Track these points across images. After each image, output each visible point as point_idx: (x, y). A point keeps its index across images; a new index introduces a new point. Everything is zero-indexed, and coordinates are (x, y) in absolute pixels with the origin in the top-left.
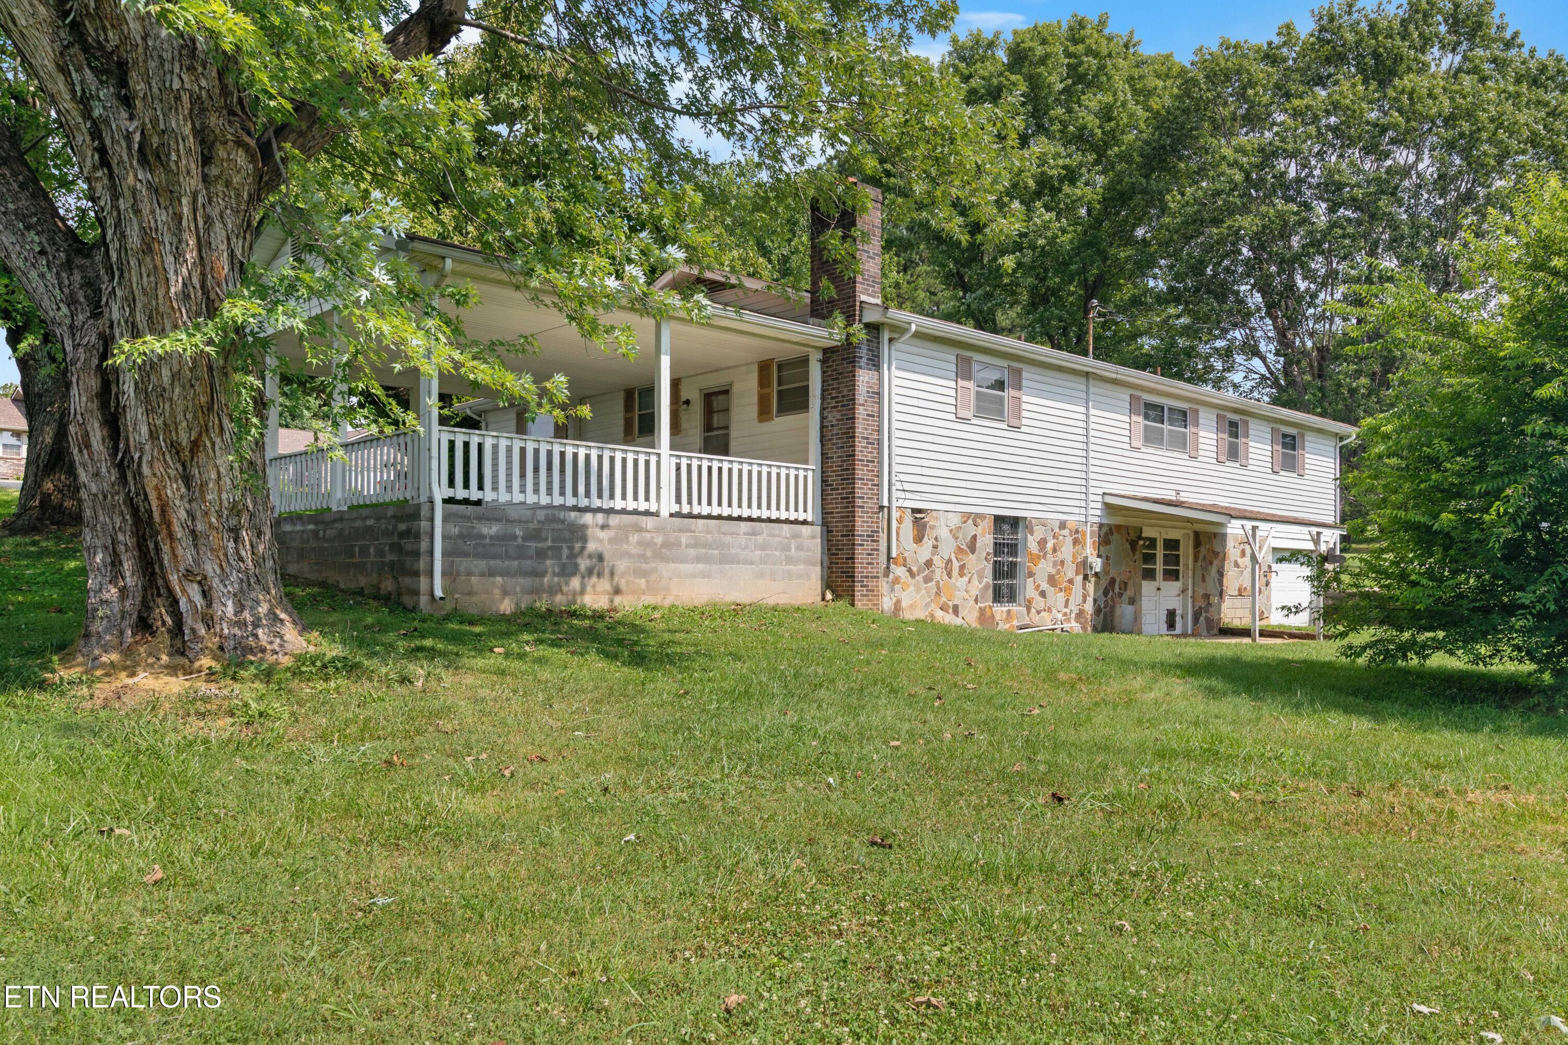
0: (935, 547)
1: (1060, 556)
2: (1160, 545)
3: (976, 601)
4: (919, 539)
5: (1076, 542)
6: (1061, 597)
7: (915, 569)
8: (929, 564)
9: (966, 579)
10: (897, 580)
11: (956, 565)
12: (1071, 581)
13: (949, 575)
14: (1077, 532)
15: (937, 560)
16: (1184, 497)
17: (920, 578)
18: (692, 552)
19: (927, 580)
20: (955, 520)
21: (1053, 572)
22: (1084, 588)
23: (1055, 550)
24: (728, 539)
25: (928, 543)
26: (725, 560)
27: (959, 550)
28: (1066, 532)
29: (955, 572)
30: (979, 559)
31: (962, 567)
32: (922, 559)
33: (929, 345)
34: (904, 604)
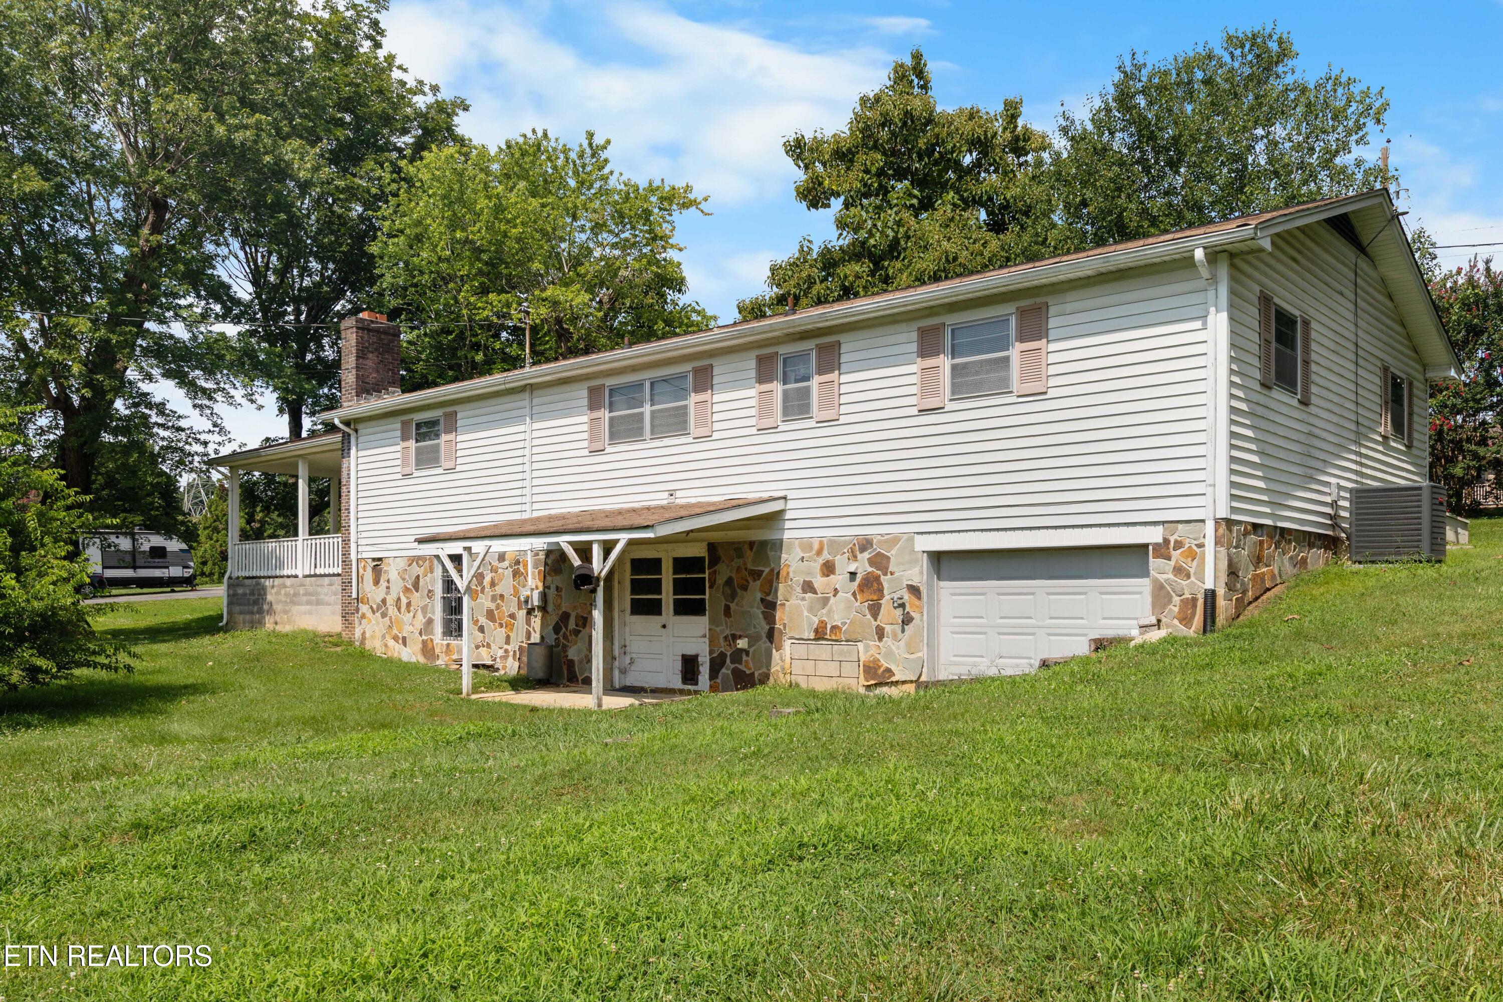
0: (388, 588)
1: (499, 590)
2: (667, 569)
3: (421, 634)
4: (377, 582)
5: (516, 574)
6: (501, 633)
7: (375, 607)
8: (384, 601)
9: (412, 614)
10: (364, 616)
11: (404, 601)
12: (512, 616)
13: (399, 609)
14: (518, 562)
15: (390, 601)
16: (683, 498)
17: (378, 614)
18: (305, 599)
19: (384, 615)
20: (402, 564)
21: (493, 606)
22: (528, 623)
23: (493, 584)
24: (319, 589)
25: (383, 584)
26: (318, 603)
27: (406, 590)
28: (506, 564)
29: (403, 609)
30: (422, 597)
31: (409, 604)
32: (379, 600)
33: (382, 422)
34: (367, 635)
